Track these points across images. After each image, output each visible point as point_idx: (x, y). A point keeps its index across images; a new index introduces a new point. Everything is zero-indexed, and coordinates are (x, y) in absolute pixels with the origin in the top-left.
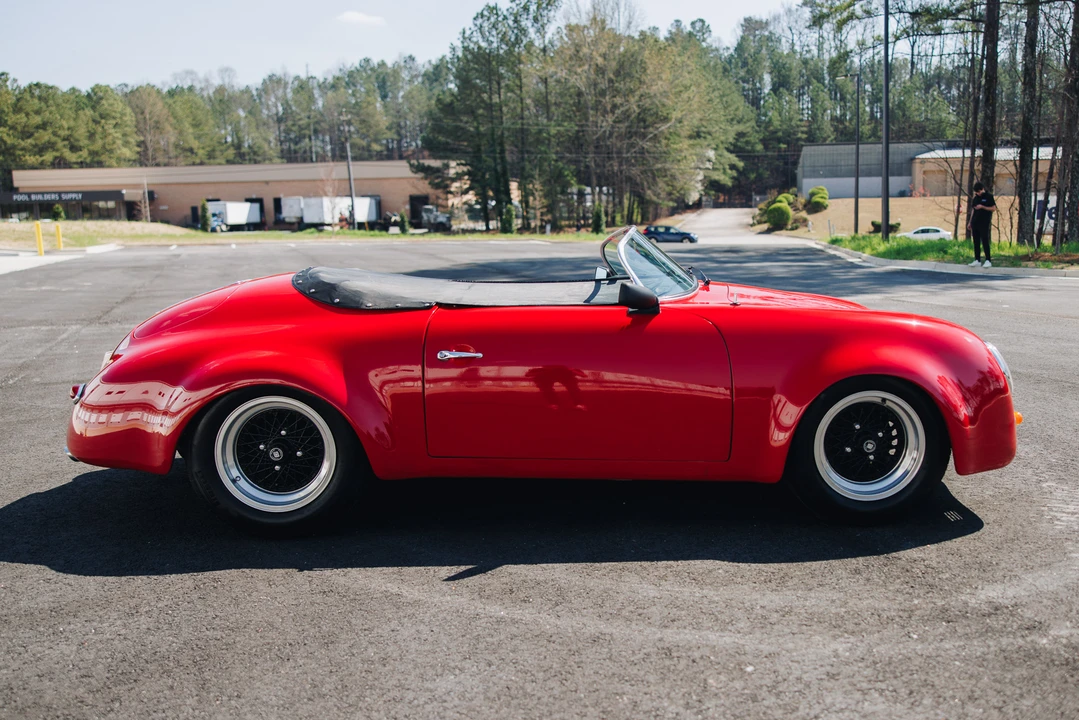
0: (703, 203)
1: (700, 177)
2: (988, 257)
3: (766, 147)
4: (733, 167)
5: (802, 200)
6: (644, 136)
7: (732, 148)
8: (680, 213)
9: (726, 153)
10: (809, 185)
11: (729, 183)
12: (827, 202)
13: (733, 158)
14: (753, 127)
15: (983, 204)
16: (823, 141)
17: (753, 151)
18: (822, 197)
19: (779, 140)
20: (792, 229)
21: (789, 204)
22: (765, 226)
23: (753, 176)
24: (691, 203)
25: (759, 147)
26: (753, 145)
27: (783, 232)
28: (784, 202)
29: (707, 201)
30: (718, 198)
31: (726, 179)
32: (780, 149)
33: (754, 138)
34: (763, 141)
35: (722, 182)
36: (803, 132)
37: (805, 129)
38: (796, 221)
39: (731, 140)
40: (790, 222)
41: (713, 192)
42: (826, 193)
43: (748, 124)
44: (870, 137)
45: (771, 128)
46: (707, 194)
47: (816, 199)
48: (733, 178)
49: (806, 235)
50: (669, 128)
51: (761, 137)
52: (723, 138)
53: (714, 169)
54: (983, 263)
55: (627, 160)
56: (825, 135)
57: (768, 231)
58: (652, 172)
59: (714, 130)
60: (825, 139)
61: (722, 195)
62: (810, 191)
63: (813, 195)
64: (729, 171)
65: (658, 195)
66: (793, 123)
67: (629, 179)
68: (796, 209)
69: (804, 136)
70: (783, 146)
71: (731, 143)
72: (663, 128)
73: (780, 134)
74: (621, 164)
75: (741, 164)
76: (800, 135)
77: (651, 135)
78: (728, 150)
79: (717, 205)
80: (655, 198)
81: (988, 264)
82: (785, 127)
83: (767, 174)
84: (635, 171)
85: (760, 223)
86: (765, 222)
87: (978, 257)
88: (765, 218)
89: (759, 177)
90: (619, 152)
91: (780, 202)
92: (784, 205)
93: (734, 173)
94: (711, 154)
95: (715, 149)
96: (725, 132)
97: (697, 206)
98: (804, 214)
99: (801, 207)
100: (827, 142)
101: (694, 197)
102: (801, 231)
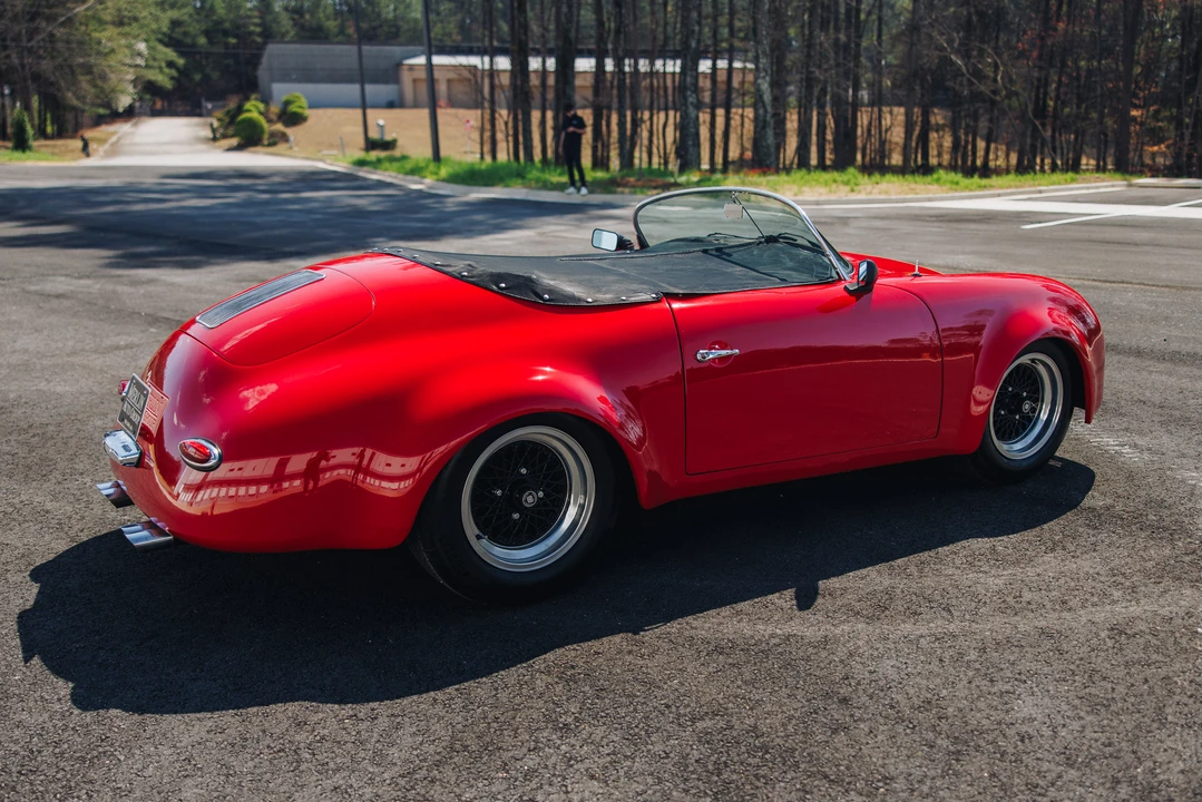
0: (137, 111)
1: (131, 77)
2: (584, 183)
3: (210, 41)
4: (170, 64)
5: (275, 109)
6: (50, 19)
7: (166, 40)
8: (107, 123)
9: (161, 47)
10: (281, 91)
11: (168, 84)
12: (307, 112)
13: (171, 54)
14: (191, 16)
15: (575, 126)
16: (282, 38)
17: (194, 45)
18: (301, 107)
19: (226, 33)
20: (270, 145)
21: (261, 113)
22: (234, 141)
23: (198, 77)
24: (121, 110)
25: (202, 40)
26: (194, 37)
27: (259, 149)
28: (253, 110)
29: (141, 107)
30: (154, 103)
31: (163, 79)
32: (227, 45)
33: (194, 28)
34: (207, 33)
35: (159, 84)
36: (256, 25)
37: (257, 21)
38: (272, 135)
39: (165, 29)
40: (266, 136)
41: (148, 97)
42: (304, 102)
43: (185, 11)
44: (337, 36)
45: (215, 18)
46: (141, 99)
47: (293, 108)
48: (172, 78)
49: (289, 152)
50: (87, 9)
51: (204, 27)
52: (154, 26)
53: (147, 67)
54: (579, 190)
55: (30, 51)
56: (283, 30)
57: (240, 148)
58: (70, 67)
59: (142, 15)
60: (283, 35)
61: (161, 100)
62: (284, 98)
63: (287, 103)
64: (167, 70)
65: (81, 98)
66: (242, 12)
67: (36, 77)
68: (270, 121)
69: (258, 30)
70: (233, 41)
71: (164, 34)
72: (78, 9)
73: (227, 25)
74: (21, 58)
75: (181, 62)
76: (252, 28)
77: (63, 19)
78: (160, 41)
79: (155, 113)
80: (75, 102)
81: (584, 191)
82: (232, 16)
83: (215, 75)
84: (46, 65)
85: (225, 136)
86: (232, 136)
87: (573, 183)
88: (231, 131)
89: (206, 78)
90: (17, 39)
91: (249, 111)
92: (255, 115)
93: (174, 73)
94: (142, 46)
95: (146, 41)
96: (157, 19)
97: (129, 114)
98: (279, 127)
99: (274, 117)
100: (287, 39)
101: (124, 101)
102: (281, 147)
